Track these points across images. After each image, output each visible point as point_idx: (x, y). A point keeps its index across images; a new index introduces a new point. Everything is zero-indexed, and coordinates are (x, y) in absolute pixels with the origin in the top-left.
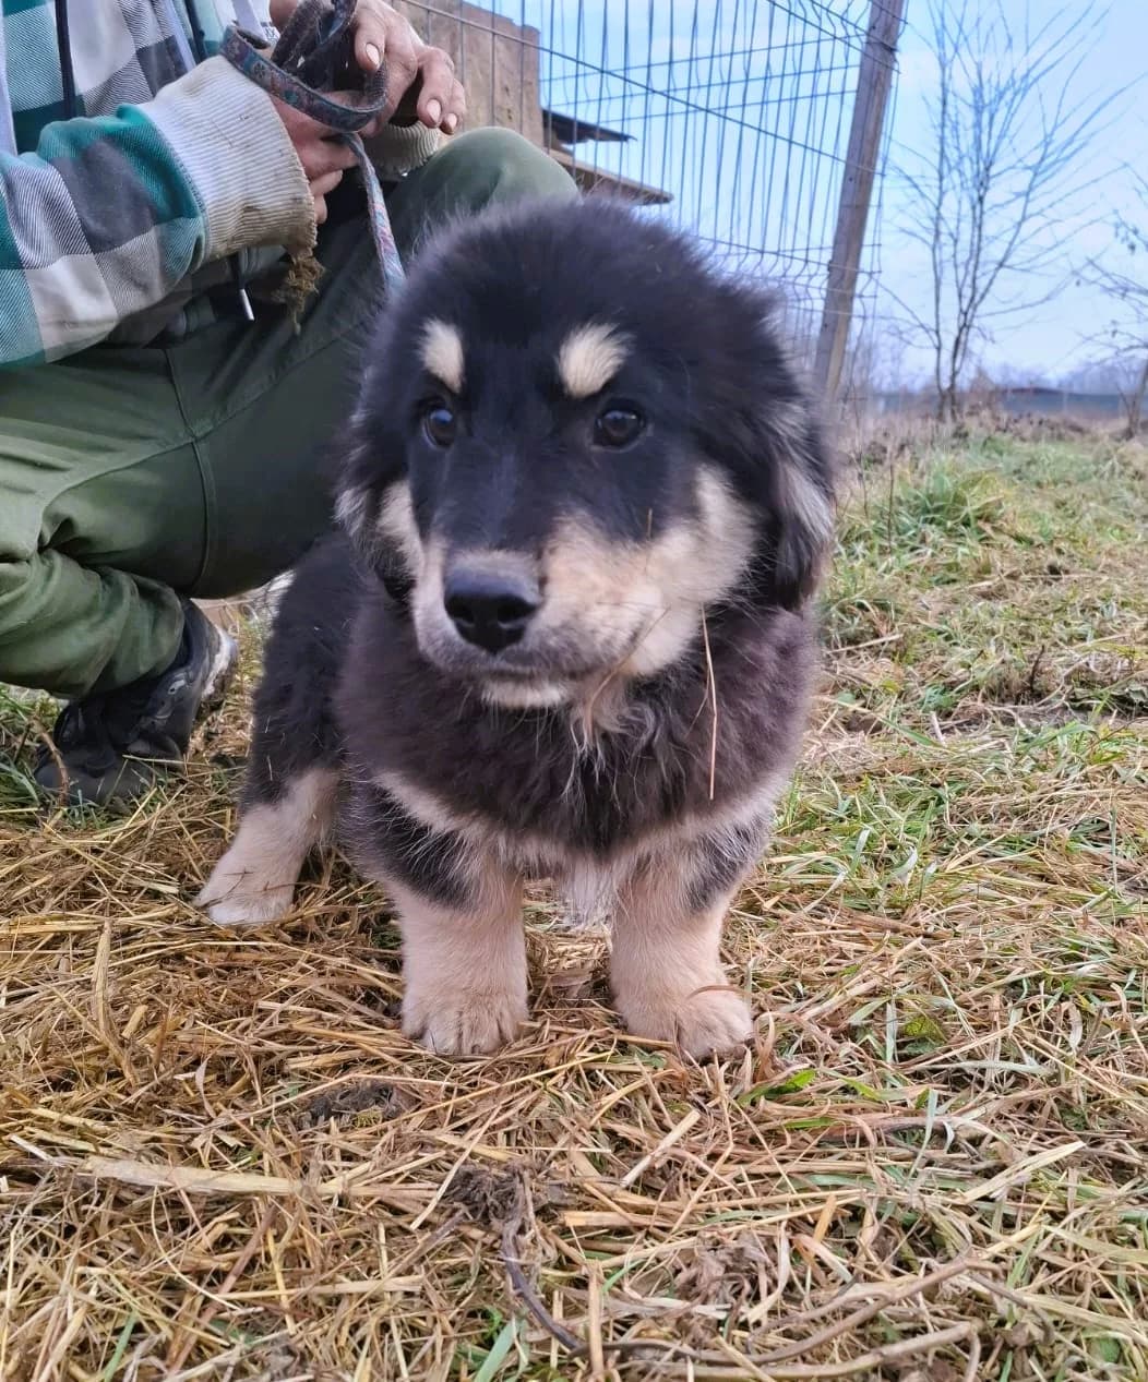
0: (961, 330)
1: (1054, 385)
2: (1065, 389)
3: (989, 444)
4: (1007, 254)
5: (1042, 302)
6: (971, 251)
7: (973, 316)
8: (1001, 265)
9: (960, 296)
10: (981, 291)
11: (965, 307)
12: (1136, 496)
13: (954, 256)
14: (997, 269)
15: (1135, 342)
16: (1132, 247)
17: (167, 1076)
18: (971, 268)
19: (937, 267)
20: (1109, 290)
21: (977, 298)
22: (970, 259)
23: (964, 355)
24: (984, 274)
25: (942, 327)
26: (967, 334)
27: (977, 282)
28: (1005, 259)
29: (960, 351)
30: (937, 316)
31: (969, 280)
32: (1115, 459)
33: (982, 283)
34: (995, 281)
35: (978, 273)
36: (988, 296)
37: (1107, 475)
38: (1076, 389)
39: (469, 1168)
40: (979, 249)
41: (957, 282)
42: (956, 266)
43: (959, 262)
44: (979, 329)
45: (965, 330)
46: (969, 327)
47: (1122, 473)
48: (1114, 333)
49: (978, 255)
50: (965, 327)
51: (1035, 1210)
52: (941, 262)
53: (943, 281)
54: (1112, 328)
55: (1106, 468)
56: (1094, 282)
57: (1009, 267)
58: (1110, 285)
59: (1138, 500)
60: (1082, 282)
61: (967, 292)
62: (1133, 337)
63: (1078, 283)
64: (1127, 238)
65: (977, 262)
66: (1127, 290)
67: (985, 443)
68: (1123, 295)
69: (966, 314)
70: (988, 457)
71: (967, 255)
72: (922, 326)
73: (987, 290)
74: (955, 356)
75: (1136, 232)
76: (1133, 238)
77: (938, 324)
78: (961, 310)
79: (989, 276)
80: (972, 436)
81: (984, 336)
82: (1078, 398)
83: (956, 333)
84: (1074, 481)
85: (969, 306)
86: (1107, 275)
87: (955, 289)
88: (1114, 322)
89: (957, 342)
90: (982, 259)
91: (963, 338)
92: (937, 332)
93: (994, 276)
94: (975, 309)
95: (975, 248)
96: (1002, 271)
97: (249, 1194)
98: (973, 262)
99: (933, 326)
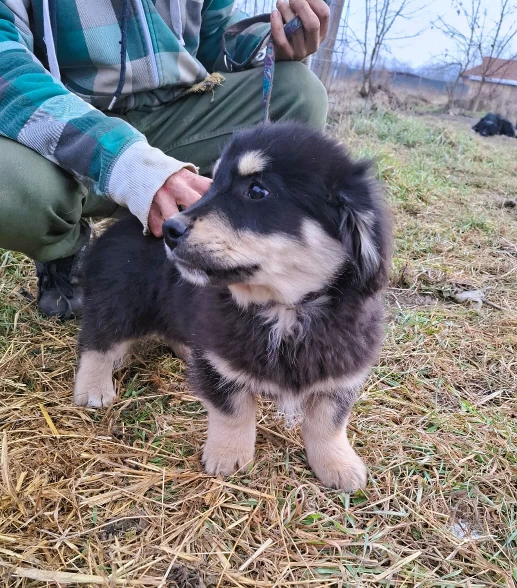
0: (376, 45)
1: (416, 72)
2: (421, 76)
3: (387, 115)
4: (401, 8)
5: (414, 36)
6: (384, 5)
7: (382, 39)
8: (398, 14)
9: (377, 27)
10: (387, 26)
11: (379, 34)
12: (450, 157)
13: (376, 6)
14: (396, 16)
15: (455, 61)
16: (459, 12)
17: (40, 513)
18: (383, 14)
19: (367, 10)
20: (446, 33)
21: (385, 30)
22: (383, 9)
23: (377, 58)
24: (389, 18)
25: (367, 42)
26: (379, 47)
27: (386, 21)
28: (399, 12)
29: (375, 56)
30: (366, 37)
31: (382, 20)
32: (442, 134)
33: (388, 22)
34: (394, 22)
35: (387, 17)
36: (390, 29)
37: (438, 142)
38: (425, 75)
39: (177, 566)
40: (388, 4)
41: (376, 20)
42: (376, 12)
43: (378, 10)
44: (385, 45)
45: (378, 46)
46: (380, 44)
47: (445, 142)
48: (446, 55)
49: (387, 7)
50: (378, 44)
51: (402, 583)
52: (370, 8)
53: (370, 18)
54: (445, 53)
55: (438, 138)
56: (439, 28)
57: (401, 15)
58: (446, 30)
59: (451, 159)
60: (434, 27)
61: (381, 26)
62: (454, 59)
63: (432, 28)
64: (457, 7)
65: (387, 11)
66: (454, 34)
67: (385, 115)
68: (452, 36)
69: (379, 37)
70: (386, 124)
71: (382, 7)
72: (358, 41)
73: (390, 26)
74: (372, 58)
75: (461, 4)
76: (459, 8)
77: (366, 40)
78: (377, 35)
79: (392, 19)
80: (379, 110)
81: (387, 50)
82: (426, 81)
83: (374, 46)
84: (423, 142)
85: (381, 34)
86: (446, 25)
87: (375, 23)
88: (446, 50)
89: (374, 51)
90: (389, 10)
91: (377, 50)
92: (365, 45)
93: (394, 20)
94: (383, 36)
95: (386, 3)
96: (398, 17)
97: (86, 584)
98: (384, 11)
99: (364, 42)
